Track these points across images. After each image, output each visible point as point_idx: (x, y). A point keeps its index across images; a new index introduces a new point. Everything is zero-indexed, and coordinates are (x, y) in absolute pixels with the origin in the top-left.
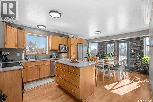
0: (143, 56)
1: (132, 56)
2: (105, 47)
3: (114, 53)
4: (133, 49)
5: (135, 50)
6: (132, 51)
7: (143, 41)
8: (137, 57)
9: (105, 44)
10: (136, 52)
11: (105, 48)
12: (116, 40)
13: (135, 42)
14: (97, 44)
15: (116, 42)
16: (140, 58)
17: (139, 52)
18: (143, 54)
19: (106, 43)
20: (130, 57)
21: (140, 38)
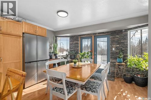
0: (127, 56)
1: (113, 55)
2: (79, 43)
3: (91, 52)
4: (114, 46)
5: (116, 48)
6: (114, 49)
7: (127, 35)
8: (120, 58)
9: (79, 39)
10: (118, 51)
11: (79, 45)
12: (94, 34)
13: (117, 36)
14: (69, 38)
15: (93, 37)
16: (124, 60)
17: (122, 50)
18: (127, 53)
19: (81, 38)
20: (111, 58)
21: (124, 31)
